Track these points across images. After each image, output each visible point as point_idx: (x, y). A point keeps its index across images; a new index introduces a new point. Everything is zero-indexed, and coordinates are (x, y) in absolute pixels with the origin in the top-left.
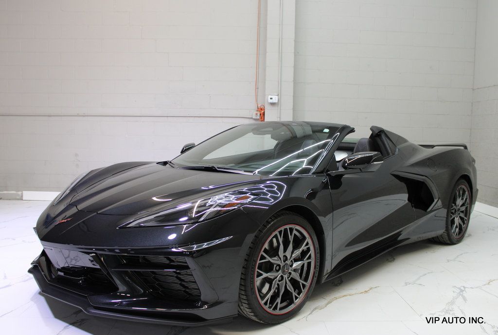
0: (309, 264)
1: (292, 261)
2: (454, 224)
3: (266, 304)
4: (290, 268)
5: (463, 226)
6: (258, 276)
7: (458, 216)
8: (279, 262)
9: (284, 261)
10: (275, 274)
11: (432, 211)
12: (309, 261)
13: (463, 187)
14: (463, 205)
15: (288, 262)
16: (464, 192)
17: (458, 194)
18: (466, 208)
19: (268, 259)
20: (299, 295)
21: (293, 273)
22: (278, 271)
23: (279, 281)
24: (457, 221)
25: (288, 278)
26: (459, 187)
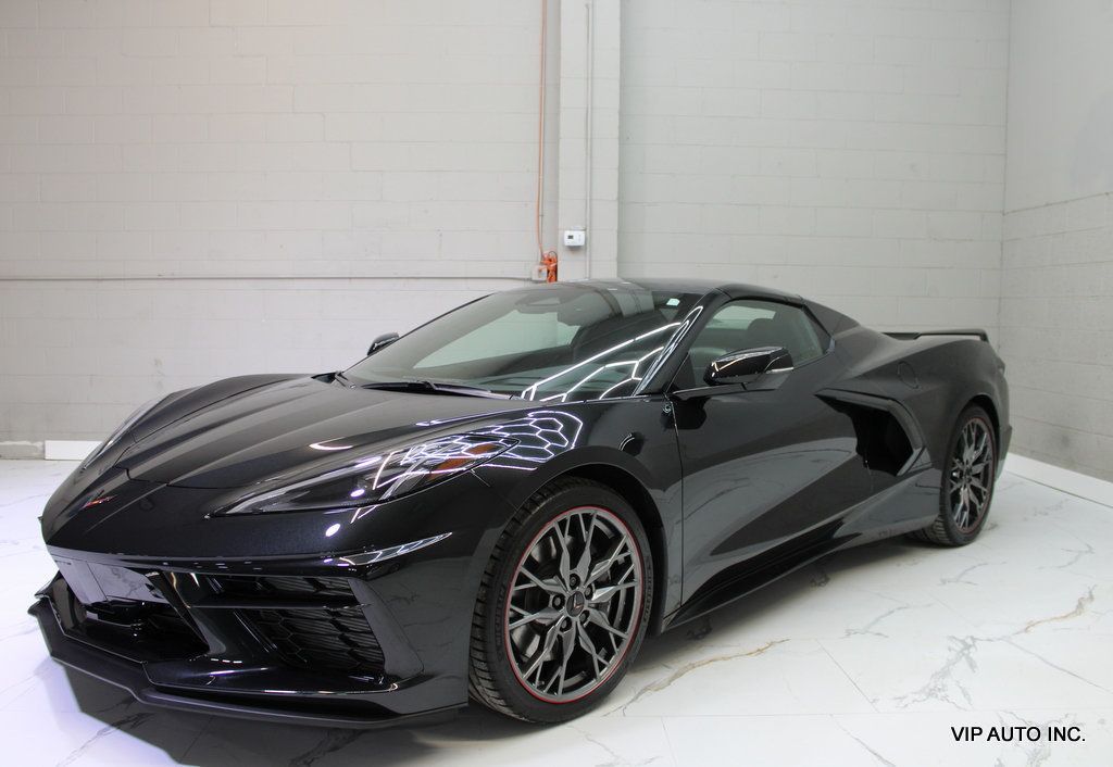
0: (630, 592)
1: (590, 586)
2: (959, 503)
3: (532, 679)
4: (587, 602)
5: (978, 507)
6: (512, 620)
7: (968, 485)
8: (560, 590)
9: (573, 587)
10: (554, 615)
11: (908, 474)
12: (630, 585)
13: (978, 421)
14: (979, 461)
15: (582, 589)
16: (980, 431)
17: (966, 437)
18: (987, 469)
19: (535, 582)
20: (608, 660)
21: (592, 611)
22: (558, 608)
23: (562, 630)
24: (966, 495)
25: (582, 623)
26: (970, 423)
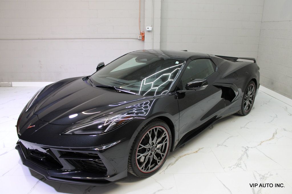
0: (166, 144)
1: (157, 144)
2: (246, 105)
3: (142, 169)
4: (156, 148)
5: (250, 105)
6: (138, 156)
7: (248, 100)
8: (149, 147)
9: (152, 146)
10: (147, 153)
11: (234, 102)
12: (166, 142)
13: (252, 85)
14: (251, 94)
15: (155, 146)
16: (252, 87)
17: (249, 89)
18: (253, 96)
19: (143, 146)
20: (160, 160)
21: (157, 150)
22: (148, 151)
23: (150, 156)
24: (248, 102)
25: (154, 153)
26: (250, 85)
